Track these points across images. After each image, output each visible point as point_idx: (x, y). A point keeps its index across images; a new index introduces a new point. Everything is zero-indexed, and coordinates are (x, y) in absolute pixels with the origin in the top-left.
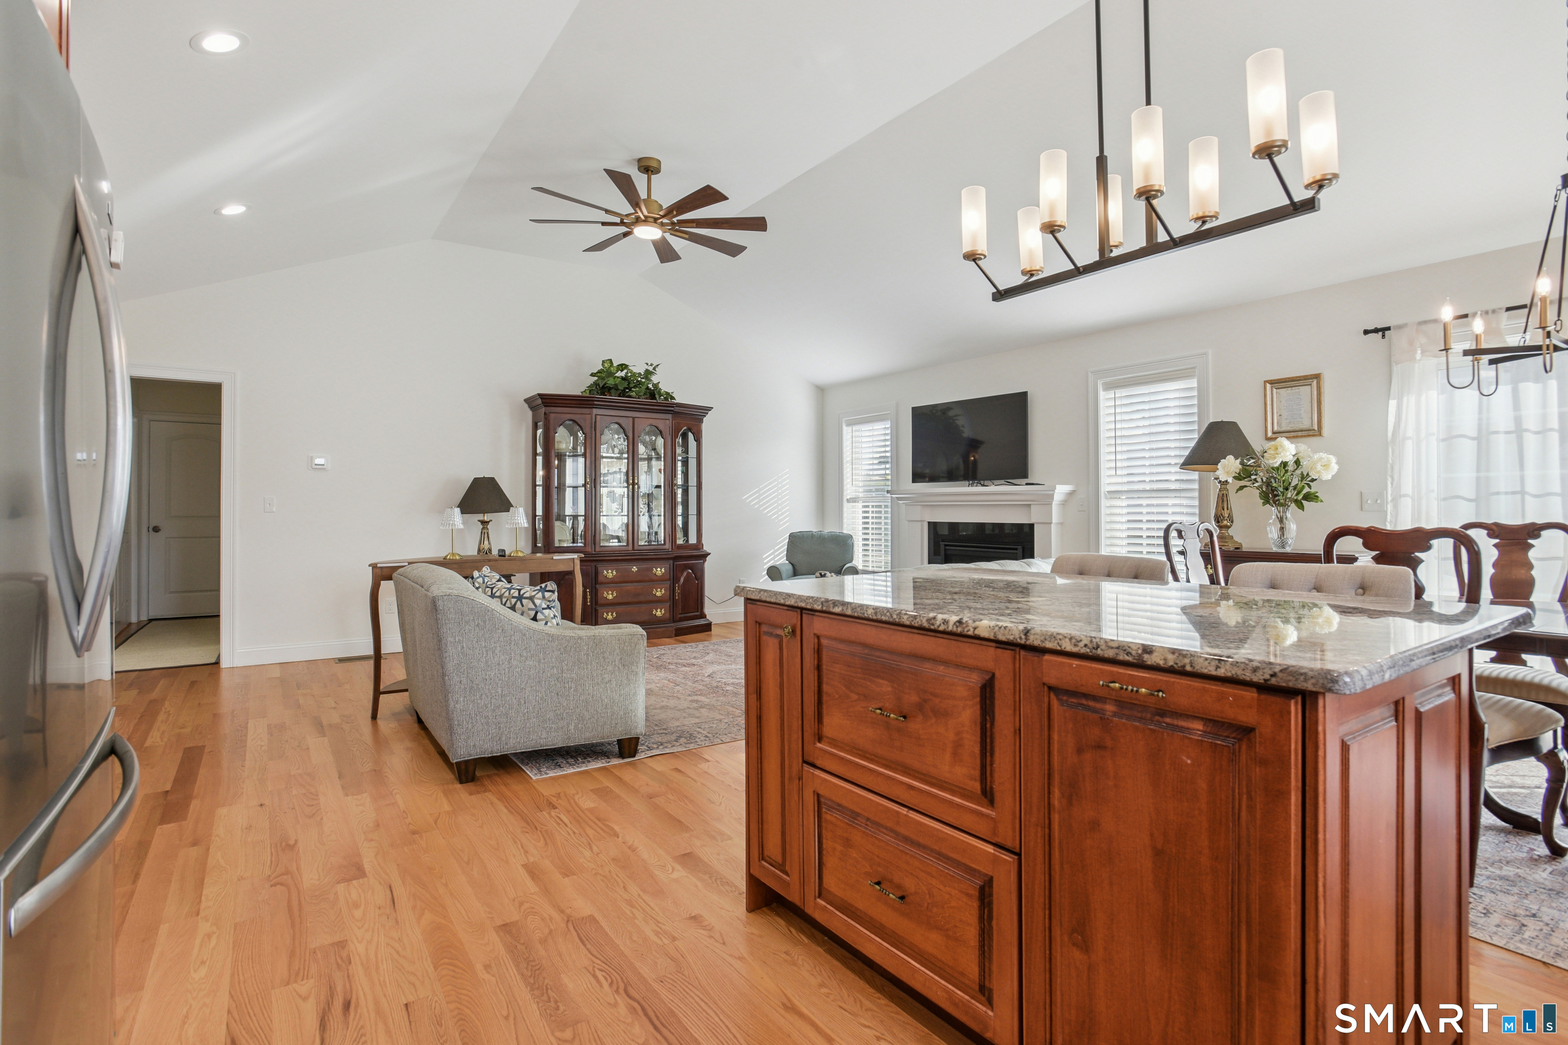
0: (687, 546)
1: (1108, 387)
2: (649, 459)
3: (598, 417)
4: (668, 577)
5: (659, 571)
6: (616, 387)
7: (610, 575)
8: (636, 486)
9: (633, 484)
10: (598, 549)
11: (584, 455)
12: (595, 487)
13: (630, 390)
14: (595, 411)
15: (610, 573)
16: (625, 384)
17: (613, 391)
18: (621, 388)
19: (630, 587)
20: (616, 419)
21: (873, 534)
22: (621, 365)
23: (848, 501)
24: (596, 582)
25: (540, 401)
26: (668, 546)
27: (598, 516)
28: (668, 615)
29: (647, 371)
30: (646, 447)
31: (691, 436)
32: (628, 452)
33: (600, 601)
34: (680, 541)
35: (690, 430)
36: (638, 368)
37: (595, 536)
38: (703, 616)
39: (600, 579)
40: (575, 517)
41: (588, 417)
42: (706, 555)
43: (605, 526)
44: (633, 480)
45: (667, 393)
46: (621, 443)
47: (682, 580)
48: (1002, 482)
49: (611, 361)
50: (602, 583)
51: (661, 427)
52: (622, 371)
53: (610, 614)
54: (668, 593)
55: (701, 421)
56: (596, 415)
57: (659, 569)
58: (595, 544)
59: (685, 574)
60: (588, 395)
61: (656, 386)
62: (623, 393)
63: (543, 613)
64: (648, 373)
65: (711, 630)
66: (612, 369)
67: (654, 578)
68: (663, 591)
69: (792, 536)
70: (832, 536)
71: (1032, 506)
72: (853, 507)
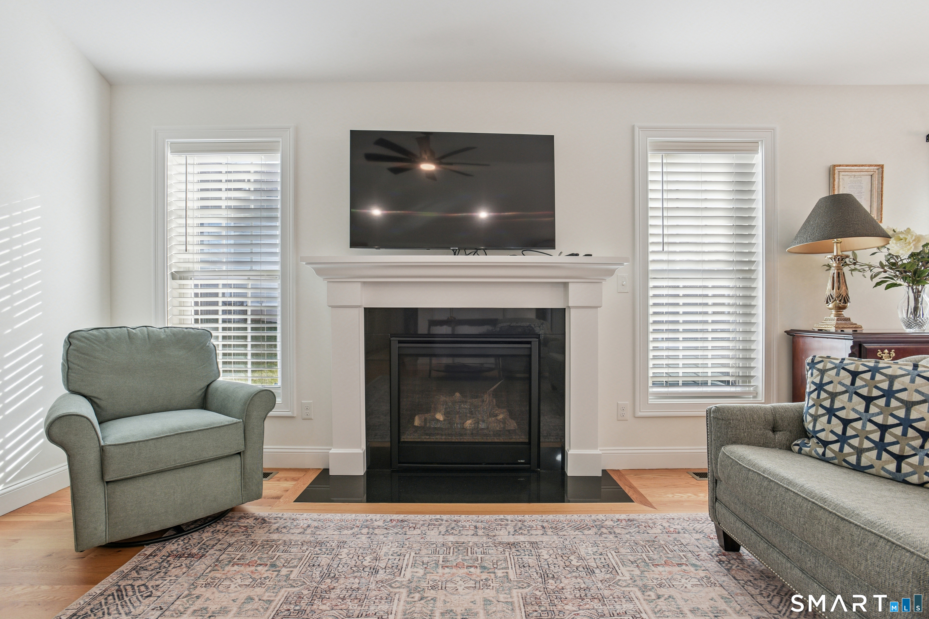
1: (653, 149)
69: (74, 339)
70: (174, 334)
71: (570, 286)
72: (181, 287)
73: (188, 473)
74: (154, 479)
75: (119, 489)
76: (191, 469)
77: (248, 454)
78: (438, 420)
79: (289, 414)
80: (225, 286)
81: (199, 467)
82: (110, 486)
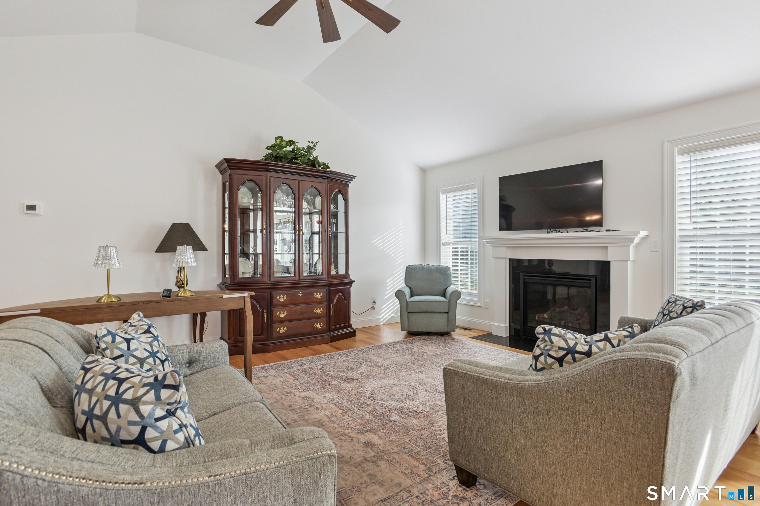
0: (337, 276)
1: (683, 152)
2: (310, 214)
3: (272, 179)
4: (325, 299)
5: (319, 295)
6: (285, 157)
7: (282, 299)
8: (301, 232)
9: (299, 230)
10: (272, 279)
11: (262, 209)
12: (270, 232)
13: (297, 159)
14: (270, 174)
15: (282, 298)
16: (293, 155)
17: (283, 160)
18: (290, 157)
19: (297, 308)
20: (286, 181)
21: (461, 266)
22: (290, 141)
23: (443, 244)
24: (271, 304)
25: (226, 165)
26: (325, 276)
27: (272, 254)
28: (325, 327)
29: (309, 146)
30: (308, 204)
31: (340, 197)
32: (295, 207)
33: (274, 319)
34: (333, 273)
35: (340, 192)
36: (302, 144)
37: (270, 269)
38: (350, 326)
39: (274, 302)
40: (256, 255)
41: (264, 178)
42: (350, 283)
43: (278, 261)
44: (299, 227)
45: (324, 164)
46: (290, 200)
47: (335, 300)
48: (580, 229)
49: (281, 137)
50: (276, 306)
51: (319, 189)
52: (290, 146)
53: (282, 328)
54: (325, 311)
55: (348, 186)
56: (270, 177)
57: (318, 294)
58: (270, 275)
59: (337, 296)
60: (264, 161)
61: (316, 159)
62: (290, 162)
63: (156, 428)
64: (310, 149)
65: (355, 336)
66: (283, 143)
67: (315, 300)
68: (322, 309)
69: (408, 268)
70: (436, 268)
71: (609, 248)
72: (446, 248)
73: (430, 315)
74: (419, 314)
75: (411, 315)
76: (431, 314)
77: (450, 313)
78: (545, 318)
79: (480, 305)
80: (461, 248)
81: (433, 314)
82: (409, 314)
